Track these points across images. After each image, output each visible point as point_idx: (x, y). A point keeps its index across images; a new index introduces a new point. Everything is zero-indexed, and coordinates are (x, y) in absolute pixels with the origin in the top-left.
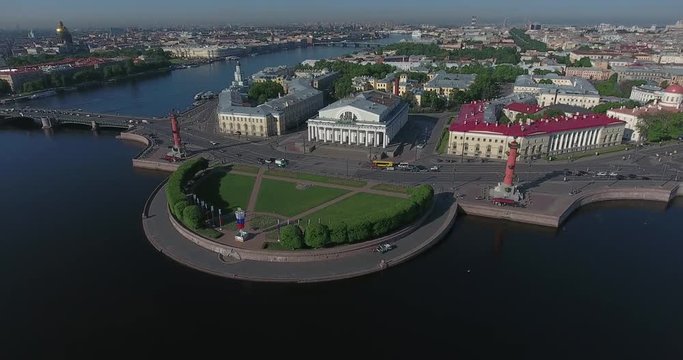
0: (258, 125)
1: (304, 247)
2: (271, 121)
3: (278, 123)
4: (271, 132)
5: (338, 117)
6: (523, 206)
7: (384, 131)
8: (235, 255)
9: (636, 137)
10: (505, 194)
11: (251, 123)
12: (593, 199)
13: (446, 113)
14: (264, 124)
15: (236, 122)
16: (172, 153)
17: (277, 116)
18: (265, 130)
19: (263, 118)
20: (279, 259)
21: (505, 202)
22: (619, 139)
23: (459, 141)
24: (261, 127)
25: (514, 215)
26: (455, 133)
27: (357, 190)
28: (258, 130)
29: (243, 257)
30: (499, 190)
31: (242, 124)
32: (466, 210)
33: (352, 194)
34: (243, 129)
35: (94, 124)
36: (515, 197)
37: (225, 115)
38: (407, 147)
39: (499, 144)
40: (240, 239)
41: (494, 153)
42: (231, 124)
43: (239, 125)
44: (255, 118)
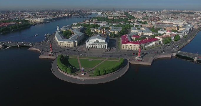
0: (71, 44)
1: (100, 75)
2: (75, 43)
3: (76, 43)
4: (75, 46)
5: (94, 41)
6: (143, 61)
7: (106, 44)
8: (83, 79)
9: (162, 43)
10: (139, 59)
11: (69, 43)
12: (156, 58)
13: (117, 38)
14: (73, 44)
16: (50, 53)
17: (76, 41)
18: (73, 45)
19: (72, 42)
20: (94, 78)
21: (139, 61)
22: (158, 43)
23: (124, 46)
24: (72, 45)
25: (142, 63)
26: (123, 44)
27: (105, 60)
28: (71, 45)
29: (85, 79)
30: (137, 58)
31: (66, 44)
32: (131, 63)
33: (104, 61)
34: (66, 45)
35: (18, 46)
36: (141, 59)
37: (61, 42)
38: (112, 48)
39: (134, 46)
40: (83, 75)
41: (133, 49)
42: (63, 44)
43: (65, 44)
44: (70, 42)
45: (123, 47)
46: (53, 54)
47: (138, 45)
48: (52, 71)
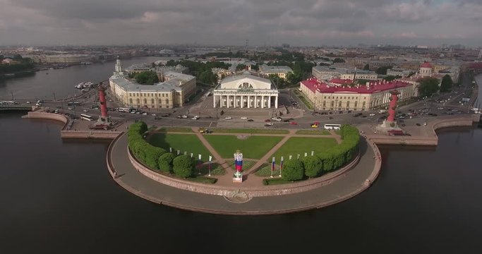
0: (164, 99)
1: (305, 178)
2: (175, 95)
3: (181, 97)
4: (176, 105)
5: (237, 87)
8: (243, 195)
11: (159, 96)
14: (170, 98)
15: (143, 98)
17: (180, 91)
18: (171, 103)
19: (169, 93)
21: (396, 133)
23: (327, 100)
24: (167, 101)
26: (325, 94)
28: (164, 103)
29: (251, 195)
30: (385, 126)
31: (149, 99)
33: (286, 139)
34: (149, 103)
37: (132, 93)
39: (355, 100)
40: (238, 179)
41: (352, 106)
42: (138, 100)
43: (146, 101)
44: (161, 93)
45: (324, 105)
46: (111, 125)
47: (368, 96)
48: (113, 175)
